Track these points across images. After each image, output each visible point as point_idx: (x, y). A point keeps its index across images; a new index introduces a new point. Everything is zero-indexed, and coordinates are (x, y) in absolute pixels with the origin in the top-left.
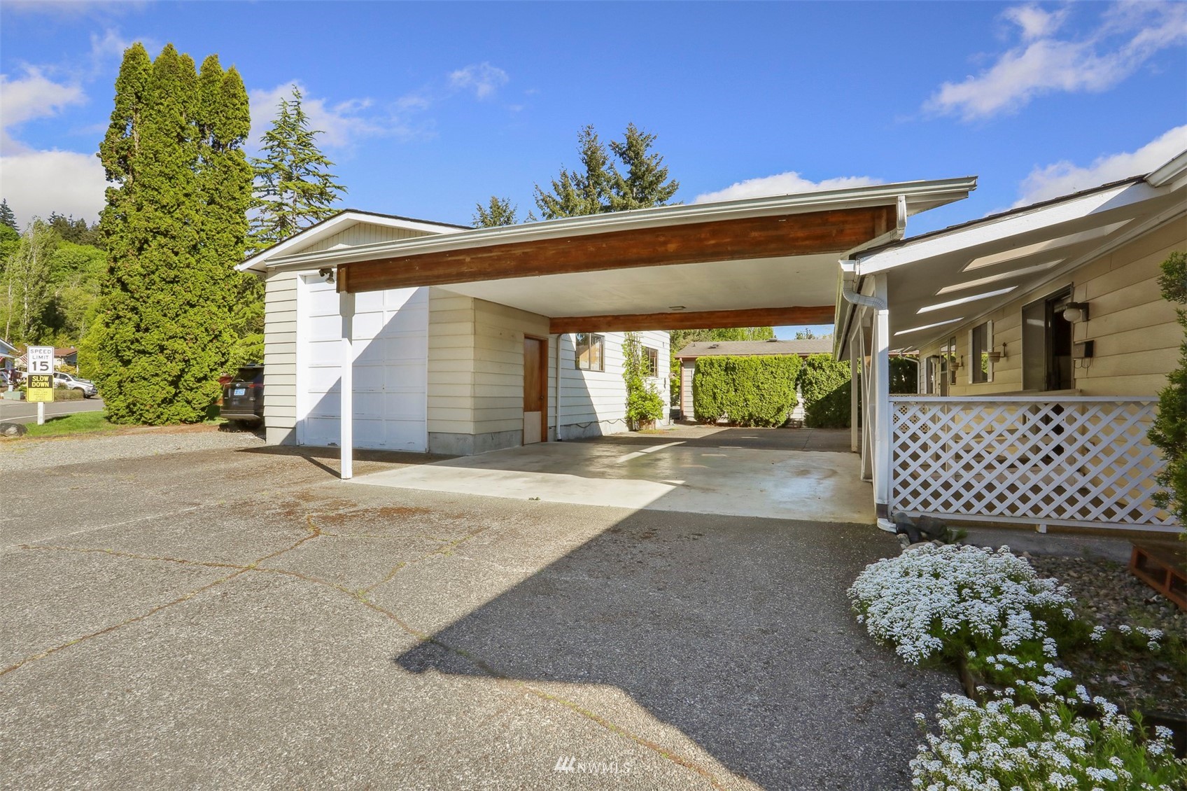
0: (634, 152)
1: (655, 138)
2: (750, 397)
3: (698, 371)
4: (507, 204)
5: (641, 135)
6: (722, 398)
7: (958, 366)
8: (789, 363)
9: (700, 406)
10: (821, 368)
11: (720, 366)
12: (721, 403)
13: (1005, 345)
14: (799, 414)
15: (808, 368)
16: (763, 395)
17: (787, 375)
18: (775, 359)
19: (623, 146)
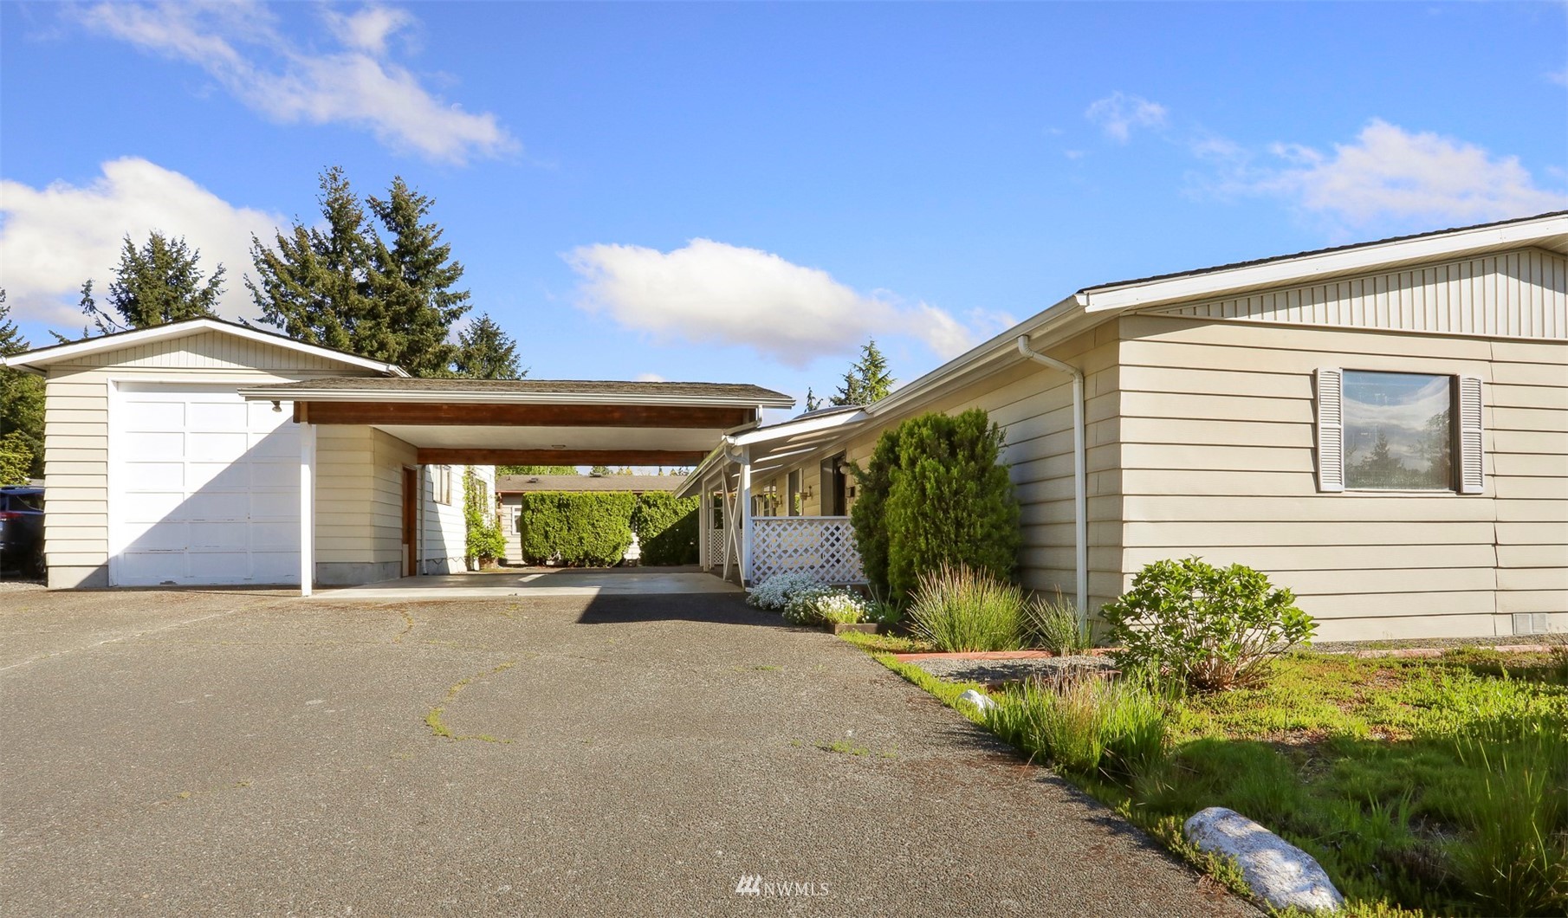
0: (403, 217)
1: (432, 203)
2: (584, 535)
3: (526, 507)
4: (181, 250)
5: (413, 195)
6: (555, 537)
7: (807, 496)
8: (624, 500)
9: (530, 545)
10: (655, 505)
11: (552, 502)
12: (554, 542)
13: (810, 487)
14: (633, 552)
15: (643, 506)
16: (598, 534)
17: (622, 513)
18: (610, 495)
19: (387, 205)
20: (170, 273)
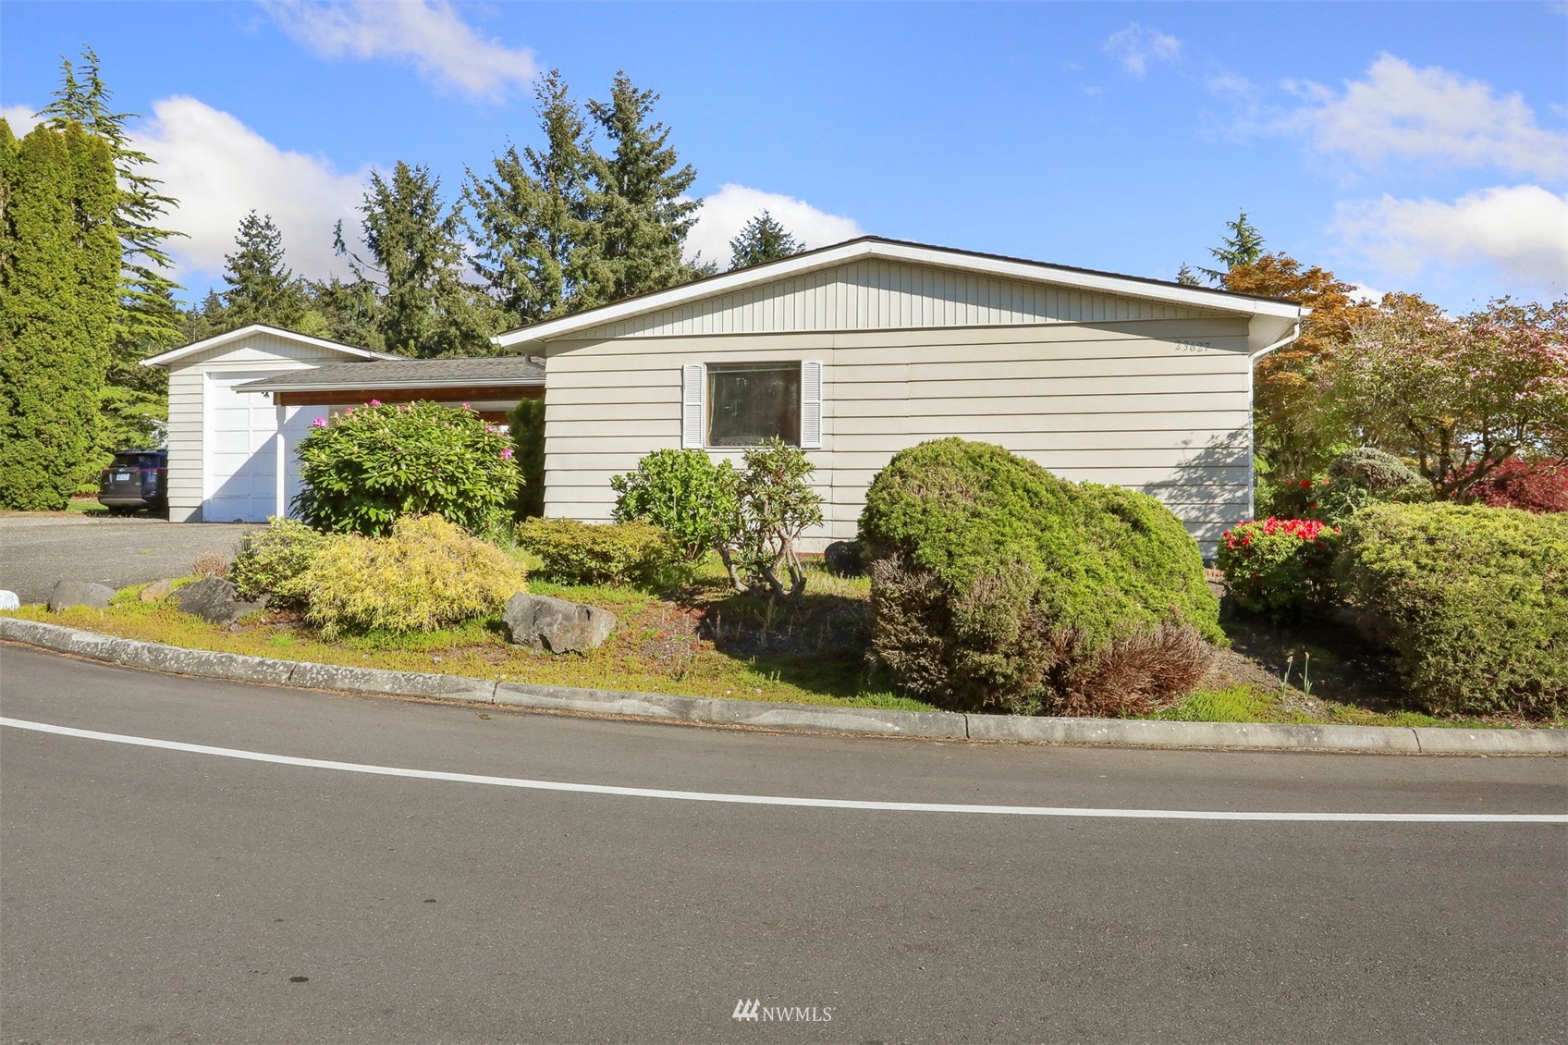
4: (424, 175)
5: (637, 91)
19: (608, 107)
20: (415, 202)
